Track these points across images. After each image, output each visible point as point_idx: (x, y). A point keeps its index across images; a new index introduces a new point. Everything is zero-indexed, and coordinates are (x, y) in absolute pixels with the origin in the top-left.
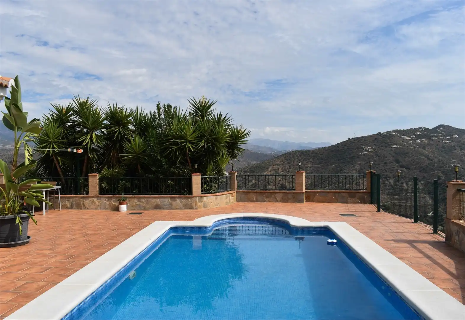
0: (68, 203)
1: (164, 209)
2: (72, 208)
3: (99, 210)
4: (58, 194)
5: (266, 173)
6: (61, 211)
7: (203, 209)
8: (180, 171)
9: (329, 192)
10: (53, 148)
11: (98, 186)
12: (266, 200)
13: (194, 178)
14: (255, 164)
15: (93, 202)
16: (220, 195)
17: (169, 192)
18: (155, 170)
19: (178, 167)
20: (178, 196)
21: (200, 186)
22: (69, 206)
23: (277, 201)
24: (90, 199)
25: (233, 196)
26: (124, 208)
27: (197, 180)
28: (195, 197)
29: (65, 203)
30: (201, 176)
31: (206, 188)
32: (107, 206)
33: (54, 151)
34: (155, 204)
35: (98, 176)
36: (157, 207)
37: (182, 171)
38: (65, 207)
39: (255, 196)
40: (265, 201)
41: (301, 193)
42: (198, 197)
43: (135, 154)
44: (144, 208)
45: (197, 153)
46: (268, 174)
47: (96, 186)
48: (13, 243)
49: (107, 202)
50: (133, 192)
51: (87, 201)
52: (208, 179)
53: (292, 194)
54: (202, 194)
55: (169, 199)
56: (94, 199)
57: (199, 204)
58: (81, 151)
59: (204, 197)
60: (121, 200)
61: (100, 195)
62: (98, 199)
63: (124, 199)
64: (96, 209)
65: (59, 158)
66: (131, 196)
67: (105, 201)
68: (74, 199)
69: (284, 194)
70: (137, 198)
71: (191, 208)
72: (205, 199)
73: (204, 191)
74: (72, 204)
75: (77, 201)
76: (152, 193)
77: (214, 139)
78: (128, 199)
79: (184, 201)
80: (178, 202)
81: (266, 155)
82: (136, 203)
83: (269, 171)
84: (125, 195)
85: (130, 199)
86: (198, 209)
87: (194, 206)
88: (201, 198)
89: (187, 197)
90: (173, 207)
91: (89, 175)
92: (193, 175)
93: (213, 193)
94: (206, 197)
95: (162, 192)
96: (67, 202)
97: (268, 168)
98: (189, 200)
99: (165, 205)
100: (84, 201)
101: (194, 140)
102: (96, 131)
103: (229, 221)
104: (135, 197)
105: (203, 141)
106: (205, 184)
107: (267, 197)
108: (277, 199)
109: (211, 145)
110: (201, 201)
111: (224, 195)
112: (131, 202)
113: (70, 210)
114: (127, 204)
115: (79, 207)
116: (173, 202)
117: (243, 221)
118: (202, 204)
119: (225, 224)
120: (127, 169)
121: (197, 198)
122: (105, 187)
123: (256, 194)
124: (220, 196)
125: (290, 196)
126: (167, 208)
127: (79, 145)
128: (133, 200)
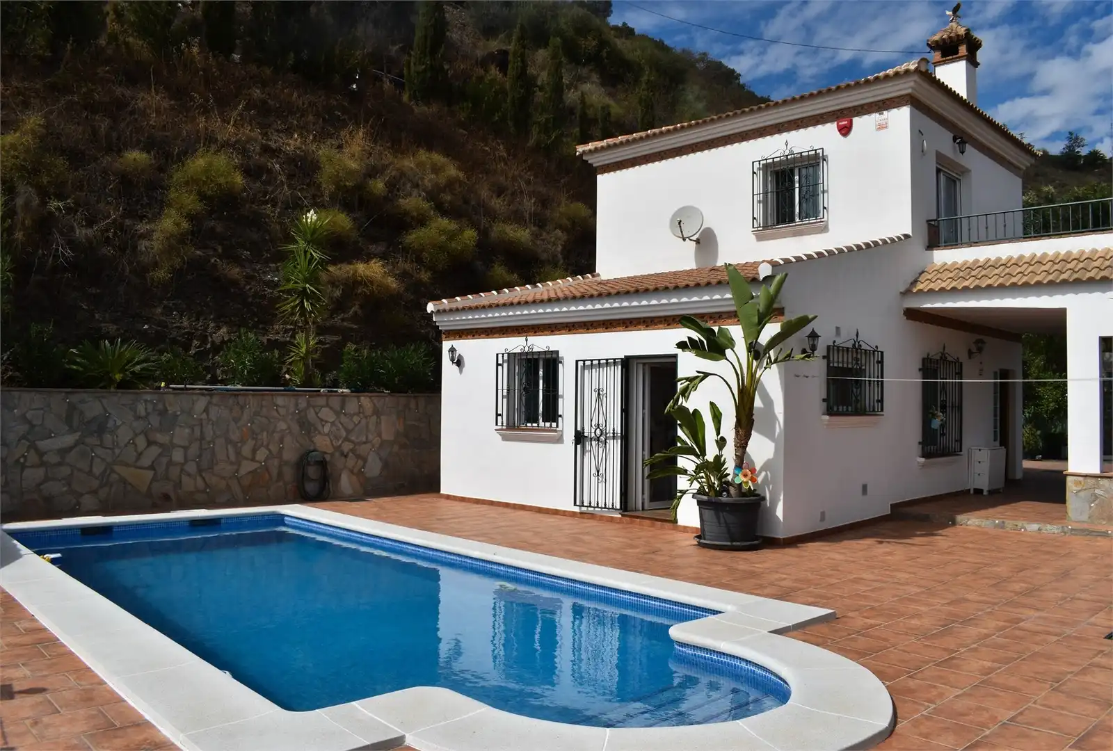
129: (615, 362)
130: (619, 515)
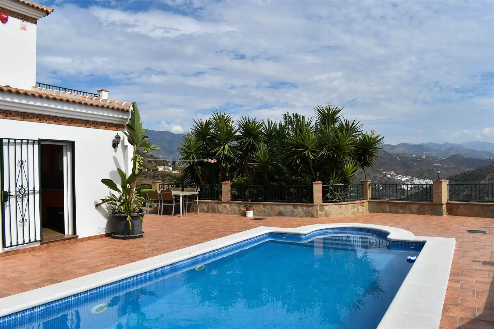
0: (205, 208)
1: (286, 216)
2: (208, 212)
3: (230, 215)
4: (196, 199)
5: (482, 182)
6: (199, 214)
7: (324, 218)
8: (302, 180)
9: (475, 205)
10: (193, 158)
11: (229, 193)
12: (400, 211)
13: (315, 187)
14: (468, 172)
15: (225, 207)
16: (345, 204)
17: (292, 200)
18: (278, 178)
19: (300, 176)
20: (299, 204)
21: (321, 194)
22: (206, 210)
23: (413, 213)
24: (224, 204)
25: (363, 206)
26: (250, 214)
27: (318, 188)
28: (315, 205)
29: (203, 207)
30: (323, 185)
31: (328, 197)
32: (237, 212)
33: (194, 162)
34: (278, 211)
35: (229, 183)
36: (281, 214)
37: (304, 179)
38: (203, 211)
39: (388, 206)
40: (398, 213)
41: (439, 204)
42: (319, 206)
43: (261, 163)
44: (269, 214)
45: (318, 161)
46: (486, 183)
47: (228, 192)
48: (127, 236)
49: (237, 208)
50: (258, 199)
51: (220, 206)
52: (331, 187)
53: (430, 205)
54: (323, 202)
55: (292, 207)
56: (226, 204)
57: (320, 213)
58: (214, 161)
59: (326, 206)
60: (248, 206)
61: (231, 201)
62: (230, 204)
63: (251, 205)
64: (228, 213)
65: (199, 168)
66: (258, 202)
67: (235, 207)
68: (210, 204)
69: (420, 205)
70: (263, 204)
71: (312, 216)
72: (326, 208)
73: (326, 199)
74: (208, 208)
75: (212, 206)
76: (277, 201)
77: (336, 147)
78: (254, 206)
79: (306, 209)
80: (300, 209)
81: (483, 161)
82: (261, 209)
83: (487, 180)
84: (251, 201)
85: (256, 205)
86: (319, 218)
87: (315, 214)
88: (322, 206)
89: (308, 205)
90: (295, 214)
91: (222, 182)
92: (314, 183)
93: (338, 202)
94: (327, 206)
95: (285, 199)
96: (204, 206)
97: (485, 176)
98: (310, 208)
99: (287, 212)
100: (218, 206)
101: (316, 148)
102: (229, 142)
103: (336, 230)
104: (260, 204)
105: (325, 149)
106: (328, 192)
107: (401, 208)
108: (413, 210)
109: (332, 153)
110: (322, 210)
111: (351, 204)
112: (258, 208)
113: (207, 214)
114: (253, 210)
115: (214, 211)
116: (295, 210)
117: (351, 232)
118: (324, 212)
119: (330, 233)
120: (254, 176)
121: (317, 206)
122: (235, 194)
123: (389, 204)
124: (345, 206)
125: (427, 208)
126: (289, 215)
127: (212, 156)
128: (259, 206)
129: (34, 142)
130: (38, 244)
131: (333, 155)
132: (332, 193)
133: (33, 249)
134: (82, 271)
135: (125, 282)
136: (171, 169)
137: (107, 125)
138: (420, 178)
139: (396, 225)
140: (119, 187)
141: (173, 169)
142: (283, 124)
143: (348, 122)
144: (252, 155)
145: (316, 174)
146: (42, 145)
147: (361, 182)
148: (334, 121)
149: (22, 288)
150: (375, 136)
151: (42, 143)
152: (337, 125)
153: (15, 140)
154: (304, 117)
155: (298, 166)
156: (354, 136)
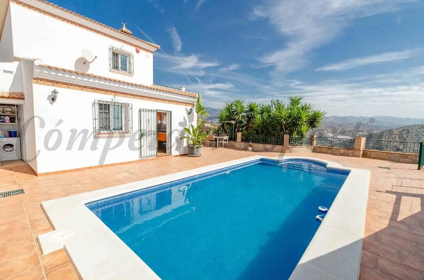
7: (289, 153)
13: (285, 137)
15: (238, 145)
16: (301, 147)
17: (272, 143)
20: (276, 145)
21: (288, 141)
25: (310, 149)
26: (250, 149)
28: (284, 146)
30: (289, 136)
31: (292, 143)
32: (244, 147)
35: (241, 133)
43: (257, 124)
44: (260, 150)
45: (288, 124)
47: (240, 138)
52: (294, 138)
53: (352, 151)
56: (238, 143)
58: (234, 122)
60: (250, 145)
61: (241, 142)
67: (243, 145)
69: (346, 150)
73: (290, 144)
74: (230, 145)
75: (232, 144)
77: (298, 117)
80: (276, 148)
82: (256, 147)
84: (251, 143)
86: (286, 153)
88: (288, 147)
90: (273, 150)
91: (237, 133)
92: (285, 135)
93: (297, 146)
94: (291, 147)
100: (235, 144)
101: (287, 118)
102: (242, 114)
104: (256, 144)
105: (292, 118)
106: (292, 140)
108: (341, 153)
110: (288, 149)
111: (304, 147)
112: (254, 146)
114: (252, 147)
115: (233, 146)
122: (243, 139)
125: (350, 152)
127: (233, 120)
129: (153, 111)
130: (155, 157)
131: (297, 122)
132: (294, 141)
133: (153, 159)
134: (175, 170)
135: (195, 177)
136: (210, 125)
137: (187, 104)
138: (342, 135)
139: (330, 160)
140: (192, 133)
141: (212, 125)
142: (270, 105)
143: (306, 105)
144: (253, 120)
145: (286, 131)
146: (158, 112)
147: (311, 136)
148: (298, 104)
149: (150, 176)
150: (321, 112)
151: (158, 111)
152: (299, 106)
153: (146, 110)
154: (281, 102)
155: (277, 126)
156: (309, 112)
